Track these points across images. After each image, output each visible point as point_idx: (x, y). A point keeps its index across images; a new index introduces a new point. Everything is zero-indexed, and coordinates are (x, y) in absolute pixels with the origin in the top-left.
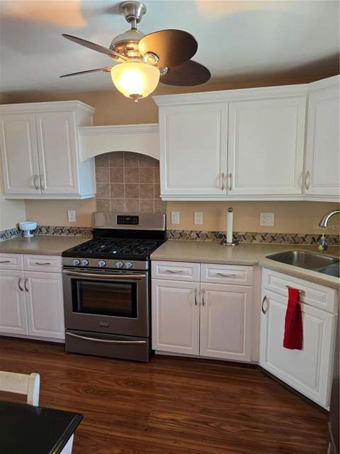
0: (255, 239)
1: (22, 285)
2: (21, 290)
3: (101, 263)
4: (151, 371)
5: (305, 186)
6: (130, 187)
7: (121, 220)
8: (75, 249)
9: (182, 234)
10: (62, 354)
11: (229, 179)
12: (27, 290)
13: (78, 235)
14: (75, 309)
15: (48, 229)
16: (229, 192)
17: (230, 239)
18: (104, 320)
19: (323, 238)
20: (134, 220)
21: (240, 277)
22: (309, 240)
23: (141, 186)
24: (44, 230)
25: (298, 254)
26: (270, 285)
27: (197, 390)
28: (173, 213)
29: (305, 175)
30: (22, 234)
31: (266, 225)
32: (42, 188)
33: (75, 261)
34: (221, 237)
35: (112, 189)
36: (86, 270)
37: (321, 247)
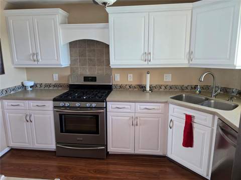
0: (161, 88)
1: (28, 118)
2: (28, 121)
3: (78, 104)
4: (108, 164)
5: (190, 59)
6: (91, 60)
7: (86, 79)
8: (61, 96)
9: (121, 87)
10: (54, 157)
11: (149, 55)
12: (31, 122)
13: (60, 88)
14: (62, 131)
15: (41, 85)
16: (149, 63)
17: (148, 89)
18: (80, 137)
19: (199, 87)
20: (94, 79)
21: (158, 110)
22: (189, 88)
23: (98, 60)
24: (39, 86)
25: (186, 96)
26: (175, 113)
27: (136, 172)
28: (116, 75)
29: (190, 53)
30: (25, 89)
31: (167, 80)
32: (38, 61)
33: (62, 104)
34: (142, 88)
35: (80, 62)
36: (68, 108)
37: (198, 92)
